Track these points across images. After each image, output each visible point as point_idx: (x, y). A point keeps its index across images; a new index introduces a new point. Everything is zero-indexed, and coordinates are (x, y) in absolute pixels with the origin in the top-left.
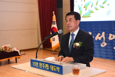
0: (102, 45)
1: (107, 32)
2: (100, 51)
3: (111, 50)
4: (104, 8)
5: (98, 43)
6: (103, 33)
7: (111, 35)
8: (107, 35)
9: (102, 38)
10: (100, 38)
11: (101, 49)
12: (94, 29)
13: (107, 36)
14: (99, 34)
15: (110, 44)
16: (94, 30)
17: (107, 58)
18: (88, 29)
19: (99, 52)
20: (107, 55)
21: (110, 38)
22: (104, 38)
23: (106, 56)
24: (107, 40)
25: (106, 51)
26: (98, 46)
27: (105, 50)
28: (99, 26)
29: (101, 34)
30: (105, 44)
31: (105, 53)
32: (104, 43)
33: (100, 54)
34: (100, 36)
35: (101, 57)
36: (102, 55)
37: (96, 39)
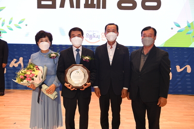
1: (26, 57)
4: (20, 28)
5: (13, 71)
6: (21, 59)
8: (25, 60)
9: (20, 65)
10: (16, 65)
13: (26, 62)
14: (15, 60)
22: (22, 64)
26: (13, 75)
28: (15, 49)
29: (18, 60)
34: (16, 62)
37: (11, 66)
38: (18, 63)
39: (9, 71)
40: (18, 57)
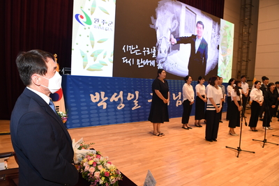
0: (119, 108)
1: (126, 91)
2: (116, 115)
3: (129, 112)
5: (113, 106)
6: (121, 92)
7: (129, 94)
8: (125, 94)
9: (120, 99)
10: (116, 100)
11: (117, 113)
12: (108, 87)
13: (125, 96)
14: (116, 94)
15: (128, 105)
16: (109, 89)
17: (124, 122)
18: (100, 87)
19: (115, 117)
20: (124, 118)
21: (129, 98)
22: (122, 98)
23: (123, 120)
24: (125, 101)
25: (124, 114)
26: (113, 110)
27: (122, 113)
29: (118, 93)
30: (123, 106)
31: (122, 116)
32: (122, 104)
33: (116, 119)
34: (116, 97)
35: (117, 123)
36: (118, 120)
37: (111, 100)
38: (118, 97)
39: (109, 106)
40: (118, 91)
